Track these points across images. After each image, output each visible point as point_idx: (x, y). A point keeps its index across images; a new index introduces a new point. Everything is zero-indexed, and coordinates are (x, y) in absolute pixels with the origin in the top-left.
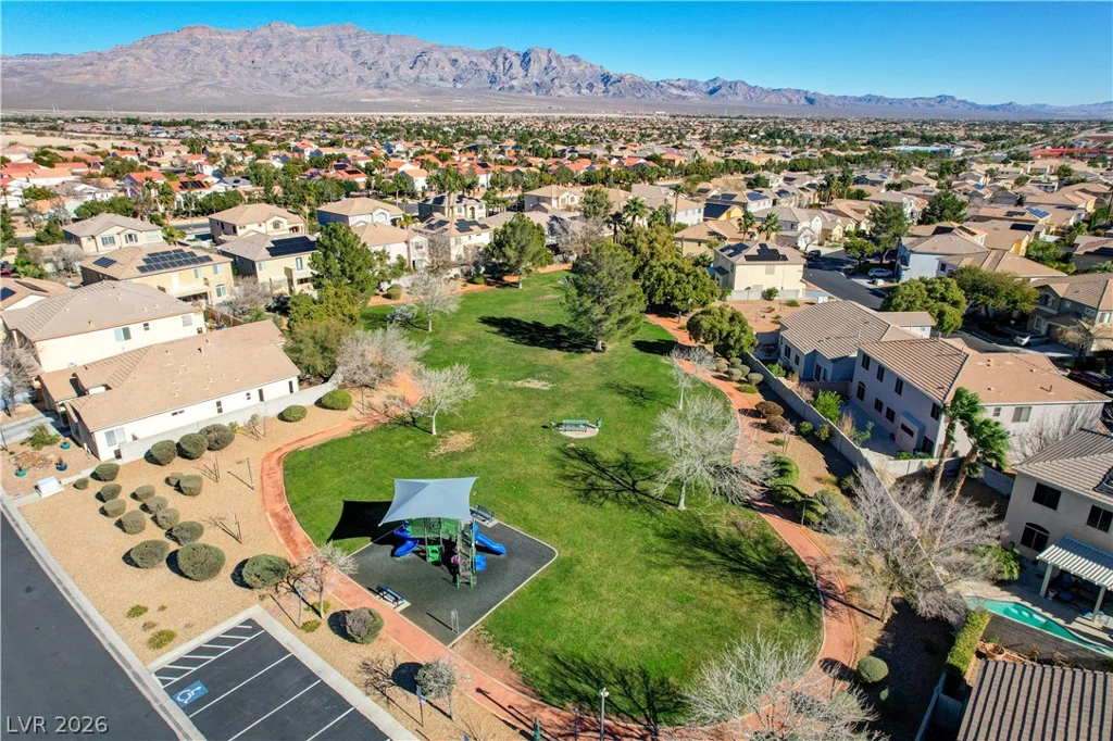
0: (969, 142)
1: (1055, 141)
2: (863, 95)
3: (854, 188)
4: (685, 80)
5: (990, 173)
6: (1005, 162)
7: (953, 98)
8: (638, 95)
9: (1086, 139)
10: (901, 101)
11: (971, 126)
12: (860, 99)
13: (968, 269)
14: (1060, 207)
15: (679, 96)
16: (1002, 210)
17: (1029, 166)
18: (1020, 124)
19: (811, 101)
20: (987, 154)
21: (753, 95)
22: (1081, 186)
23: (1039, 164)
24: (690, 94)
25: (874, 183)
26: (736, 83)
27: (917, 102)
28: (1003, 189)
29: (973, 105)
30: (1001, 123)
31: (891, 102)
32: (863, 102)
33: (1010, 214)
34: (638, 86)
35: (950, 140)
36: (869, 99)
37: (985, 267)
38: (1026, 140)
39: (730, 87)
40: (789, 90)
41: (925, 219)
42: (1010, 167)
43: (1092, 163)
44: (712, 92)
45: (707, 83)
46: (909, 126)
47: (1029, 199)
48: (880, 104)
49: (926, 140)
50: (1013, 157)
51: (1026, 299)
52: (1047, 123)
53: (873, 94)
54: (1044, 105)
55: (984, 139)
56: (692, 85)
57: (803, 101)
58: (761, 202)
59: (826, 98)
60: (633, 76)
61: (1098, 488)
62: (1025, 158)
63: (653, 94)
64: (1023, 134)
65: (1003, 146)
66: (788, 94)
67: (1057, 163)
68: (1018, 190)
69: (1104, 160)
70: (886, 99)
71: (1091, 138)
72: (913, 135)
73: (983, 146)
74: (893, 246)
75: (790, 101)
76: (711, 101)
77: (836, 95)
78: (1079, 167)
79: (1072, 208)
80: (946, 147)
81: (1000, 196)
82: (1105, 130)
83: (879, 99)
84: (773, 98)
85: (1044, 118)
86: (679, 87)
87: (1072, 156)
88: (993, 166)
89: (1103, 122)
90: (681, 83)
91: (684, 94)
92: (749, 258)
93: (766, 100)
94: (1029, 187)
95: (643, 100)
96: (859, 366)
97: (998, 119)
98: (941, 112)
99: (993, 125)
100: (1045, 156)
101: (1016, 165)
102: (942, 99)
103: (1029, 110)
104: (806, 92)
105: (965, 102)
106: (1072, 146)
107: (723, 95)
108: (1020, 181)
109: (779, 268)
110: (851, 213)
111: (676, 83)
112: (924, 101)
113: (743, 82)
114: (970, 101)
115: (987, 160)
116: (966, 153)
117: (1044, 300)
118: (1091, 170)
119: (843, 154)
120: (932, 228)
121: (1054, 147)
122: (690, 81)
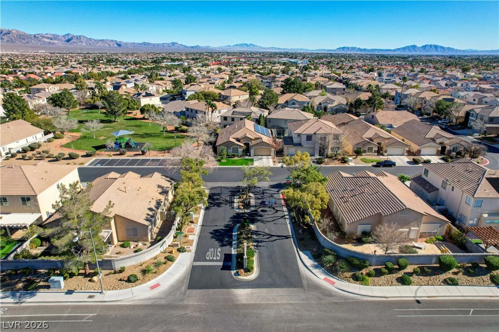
0: (188, 61)
1: (215, 60)
2: (141, 42)
3: (159, 77)
4: (51, 34)
5: (199, 70)
6: (202, 67)
7: (177, 43)
8: (24, 41)
9: (224, 59)
10: (158, 45)
11: (187, 54)
12: (141, 44)
13: (203, 91)
14: (220, 78)
15: (50, 43)
16: (206, 80)
17: (209, 67)
18: (203, 54)
19: (119, 45)
20: (195, 64)
21: (90, 42)
22: (224, 72)
23: (212, 67)
24: (56, 42)
25: (164, 76)
26: (80, 37)
27: (164, 45)
28: (204, 75)
29: (185, 46)
30: (197, 53)
31: (154, 45)
32: (142, 45)
33: (208, 81)
34: (22, 37)
35: (181, 60)
36: (145, 44)
37: (206, 91)
38: (206, 59)
39: (77, 38)
40: (107, 40)
41: (187, 83)
42: (204, 68)
43: (226, 66)
44: (68, 41)
45: (64, 36)
46: (164, 55)
47: (212, 77)
48: (149, 46)
49: (173, 60)
50: (205, 65)
51: (216, 96)
52: (211, 53)
53: (146, 42)
54: (209, 46)
55: (193, 59)
56: (55, 37)
57: (116, 45)
58: (131, 84)
59: (126, 44)
60: (17, 31)
61: (232, 115)
62: (208, 65)
63: (33, 41)
64: (205, 57)
65: (200, 62)
66: (108, 42)
67: (217, 66)
68: (208, 75)
69: (230, 65)
70: (151, 44)
71: (226, 58)
72: (168, 59)
73: (193, 62)
74: (181, 91)
75: (110, 45)
76: (68, 45)
77: (130, 42)
78: (223, 67)
79: (223, 78)
80: (182, 63)
81: (204, 77)
82: (228, 55)
83: (149, 44)
84: (100, 44)
85: (210, 51)
86: (48, 38)
87: (221, 64)
88: (199, 68)
89: (228, 53)
90: (49, 36)
91: (52, 41)
92: (143, 96)
93: (98, 45)
94: (211, 74)
95: (28, 44)
96: (186, 112)
97: (195, 52)
98: (173, 49)
99: (194, 54)
100: (213, 65)
101: (206, 67)
102: (173, 44)
103: (205, 48)
104: (116, 41)
105: (182, 45)
106: (220, 61)
107: (74, 43)
108: (208, 72)
109: (153, 98)
110: (163, 84)
111: (46, 36)
112: (167, 45)
113: (84, 36)
114: (183, 44)
115: (197, 66)
116: (189, 64)
117: (220, 97)
118: (226, 68)
119: (146, 67)
120: (190, 85)
121: (215, 61)
122: (54, 35)
